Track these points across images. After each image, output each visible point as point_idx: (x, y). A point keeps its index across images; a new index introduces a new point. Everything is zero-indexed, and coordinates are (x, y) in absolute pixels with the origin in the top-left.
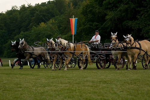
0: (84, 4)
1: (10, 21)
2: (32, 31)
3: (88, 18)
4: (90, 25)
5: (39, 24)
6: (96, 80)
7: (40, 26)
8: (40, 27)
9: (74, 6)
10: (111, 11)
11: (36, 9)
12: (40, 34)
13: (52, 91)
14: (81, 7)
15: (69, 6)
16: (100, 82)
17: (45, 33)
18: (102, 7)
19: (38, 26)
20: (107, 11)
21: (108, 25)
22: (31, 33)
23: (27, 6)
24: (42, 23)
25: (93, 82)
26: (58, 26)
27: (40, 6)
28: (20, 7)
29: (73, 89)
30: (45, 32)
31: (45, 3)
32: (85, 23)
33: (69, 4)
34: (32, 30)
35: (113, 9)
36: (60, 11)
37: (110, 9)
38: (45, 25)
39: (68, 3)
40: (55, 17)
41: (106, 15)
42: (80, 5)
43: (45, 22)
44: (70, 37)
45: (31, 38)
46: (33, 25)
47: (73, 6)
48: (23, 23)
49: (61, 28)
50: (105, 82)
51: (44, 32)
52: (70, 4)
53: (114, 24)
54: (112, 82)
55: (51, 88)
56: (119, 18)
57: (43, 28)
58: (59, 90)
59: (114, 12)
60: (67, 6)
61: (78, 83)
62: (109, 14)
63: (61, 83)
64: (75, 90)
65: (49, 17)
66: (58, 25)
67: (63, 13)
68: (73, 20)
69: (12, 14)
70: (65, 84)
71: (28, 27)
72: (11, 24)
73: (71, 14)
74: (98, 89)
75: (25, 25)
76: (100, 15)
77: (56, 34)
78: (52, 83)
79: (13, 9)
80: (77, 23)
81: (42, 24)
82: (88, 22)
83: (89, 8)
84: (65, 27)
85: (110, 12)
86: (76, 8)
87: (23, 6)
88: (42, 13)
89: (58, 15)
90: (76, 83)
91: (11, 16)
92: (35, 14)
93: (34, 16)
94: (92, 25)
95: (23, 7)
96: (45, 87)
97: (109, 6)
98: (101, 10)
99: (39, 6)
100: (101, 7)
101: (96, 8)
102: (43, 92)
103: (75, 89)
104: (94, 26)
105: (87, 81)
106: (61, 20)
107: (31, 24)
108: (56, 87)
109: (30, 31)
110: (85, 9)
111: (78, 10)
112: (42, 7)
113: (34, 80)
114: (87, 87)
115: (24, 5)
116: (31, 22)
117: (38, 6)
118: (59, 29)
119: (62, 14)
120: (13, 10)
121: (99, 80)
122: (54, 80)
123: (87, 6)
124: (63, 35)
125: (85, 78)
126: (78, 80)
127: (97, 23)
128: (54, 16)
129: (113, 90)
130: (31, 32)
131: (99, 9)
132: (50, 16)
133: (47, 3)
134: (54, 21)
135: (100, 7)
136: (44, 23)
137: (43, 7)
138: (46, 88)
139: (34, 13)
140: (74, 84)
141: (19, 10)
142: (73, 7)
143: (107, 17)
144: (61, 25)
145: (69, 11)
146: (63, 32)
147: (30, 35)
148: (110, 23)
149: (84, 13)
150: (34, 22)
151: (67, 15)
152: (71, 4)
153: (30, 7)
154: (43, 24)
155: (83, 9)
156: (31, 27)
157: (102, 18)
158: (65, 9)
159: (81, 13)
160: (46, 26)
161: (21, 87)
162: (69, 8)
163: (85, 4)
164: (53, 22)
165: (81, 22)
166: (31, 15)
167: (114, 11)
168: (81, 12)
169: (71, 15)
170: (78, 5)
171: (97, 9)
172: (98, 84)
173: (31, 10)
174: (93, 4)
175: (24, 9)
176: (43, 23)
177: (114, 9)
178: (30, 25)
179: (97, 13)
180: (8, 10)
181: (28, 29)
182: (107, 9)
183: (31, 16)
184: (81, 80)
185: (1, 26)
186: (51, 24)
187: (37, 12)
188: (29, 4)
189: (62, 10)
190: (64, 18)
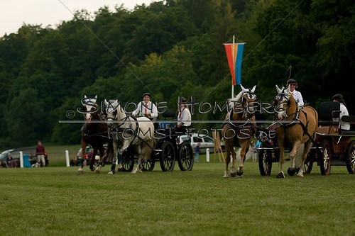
0: (262, 6)
1: (68, 49)
2: (127, 76)
3: (271, 42)
4: (277, 61)
5: (144, 59)
6: (290, 203)
7: (146, 63)
8: (148, 64)
9: (235, 12)
10: (333, 25)
11: (137, 18)
12: (146, 84)
13: (176, 231)
14: (255, 16)
15: (223, 12)
16: (300, 208)
17: (159, 81)
18: (308, 14)
19: (142, 62)
20: (321, 25)
21: (324, 61)
22: (123, 82)
23: (115, 11)
24: (152, 55)
25: (282, 209)
26: (193, 63)
27: (148, 11)
28: (95, 13)
29: (229, 225)
30: (160, 79)
31: (161, 3)
32: (264, 55)
33: (224, 5)
34: (125, 72)
35: (338, 19)
36: (198, 24)
37: (328, 19)
38: (159, 61)
39: (219, 4)
40: (185, 40)
41: (318, 35)
42: (250, 10)
43: (159, 53)
44: (225, 91)
45: (123, 93)
46: (129, 61)
47: (232, 12)
48: (103, 56)
49: (202, 68)
50: (314, 209)
51: (157, 79)
52: (226, 5)
53: (339, 60)
54: (333, 208)
55: (174, 223)
56: (352, 42)
57: (155, 69)
58: (195, 228)
59: (340, 27)
60: (219, 10)
61: (243, 212)
62: (328, 33)
63: (200, 211)
64: (236, 229)
65: (171, 40)
66: (195, 60)
67: (208, 29)
68: (234, 49)
69: (75, 32)
70: (209, 212)
71: (117, 66)
72: (71, 58)
73: (228, 32)
74: (294, 228)
75: (107, 61)
76: (303, 36)
77: (187, 84)
78: (176, 209)
79: (77, 18)
80: (244, 56)
81: (154, 59)
82: (271, 55)
83: (274, 18)
84: (212, 65)
85: (328, 27)
86: (241, 16)
87: (103, 10)
88: (152, 29)
89: (193, 35)
90: (239, 212)
91: (72, 36)
92: (135, 31)
93: (131, 38)
94: (282, 61)
95: (104, 14)
96: (156, 220)
97: (327, 13)
98: (307, 21)
99: (144, 12)
100: (306, 16)
101: (293, 17)
102: (151, 232)
103: (233, 227)
104: (286, 62)
105: (267, 205)
106: (201, 47)
107: (124, 57)
108: (185, 221)
109: (121, 76)
110: (264, 19)
111: (245, 22)
112: (153, 14)
113: (129, 203)
114: (265, 223)
115: (106, 8)
116: (124, 51)
117: (142, 9)
118: (195, 72)
119: (205, 33)
120: (78, 20)
121: (298, 205)
122: (179, 202)
123: (269, 12)
124: (207, 87)
125: (261, 197)
126: (244, 204)
127: (294, 57)
128: (183, 38)
129: (333, 230)
130: (123, 79)
131: (300, 19)
132: (172, 36)
133: (165, 3)
134: (183, 50)
135: (304, 14)
136: (158, 56)
137: (155, 15)
138: (160, 222)
139: (133, 30)
140: (233, 214)
141: (93, 20)
142: (232, 15)
143: (323, 41)
144: (203, 61)
145: (221, 24)
146: (207, 80)
147: (122, 85)
148: (328, 56)
149: (262, 29)
150: (133, 52)
151: (217, 33)
152: (229, 6)
153: (121, 12)
154: (156, 57)
155: (258, 19)
156: (125, 66)
157: (308, 44)
158: (214, 19)
159: (255, 30)
160: (164, 62)
161: (94, 221)
162: (223, 16)
163: (264, 5)
164: (180, 52)
165: (254, 54)
166: (123, 35)
167: (339, 24)
168: (255, 26)
169: (228, 35)
170: (246, 10)
171: (294, 20)
172: (294, 215)
173: (124, 20)
174: (286, 7)
175: (105, 19)
176: (154, 56)
177: (339, 21)
178: (122, 60)
179: (295, 30)
180: (64, 22)
181: (117, 70)
182: (321, 19)
183: (125, 38)
184: (250, 204)
185: (45, 62)
186: (177, 57)
187: (138, 27)
188: (119, 6)
189: (205, 22)
190: (208, 43)
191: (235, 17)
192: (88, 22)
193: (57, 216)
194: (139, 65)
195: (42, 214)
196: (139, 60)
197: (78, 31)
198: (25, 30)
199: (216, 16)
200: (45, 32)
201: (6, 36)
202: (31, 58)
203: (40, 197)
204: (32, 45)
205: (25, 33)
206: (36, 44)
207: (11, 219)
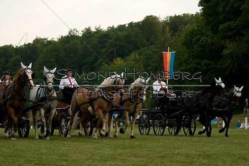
0: (189, 29)
1: (64, 54)
2: (102, 72)
3: (193, 52)
4: (196, 64)
5: (112, 61)
7: (114, 63)
8: (115, 65)
9: (171, 32)
10: (232, 41)
11: (109, 35)
15: (164, 32)
18: (217, 34)
19: (111, 63)
20: (225, 41)
21: (226, 64)
23: (95, 30)
24: (117, 59)
26: (144, 65)
27: (116, 31)
28: (82, 31)
31: (125, 25)
32: (189, 60)
33: (164, 28)
35: (236, 38)
36: (148, 40)
37: (229, 37)
38: (122, 63)
39: (161, 27)
40: (139, 49)
41: (223, 47)
43: (122, 57)
46: (103, 62)
47: (169, 32)
48: (87, 59)
52: (166, 28)
53: (236, 64)
55: (116, 163)
56: (245, 53)
57: (120, 68)
59: (237, 43)
60: (161, 31)
61: (162, 157)
62: (229, 46)
63: (135, 156)
65: (130, 49)
66: (145, 62)
67: (154, 43)
68: (169, 55)
69: (69, 43)
70: (140, 157)
72: (66, 59)
75: (89, 62)
76: (213, 48)
79: (70, 34)
81: (118, 61)
82: (193, 60)
83: (195, 36)
84: (155, 66)
85: (230, 42)
86: (175, 35)
87: (87, 29)
88: (118, 42)
89: (144, 47)
90: (160, 157)
91: (67, 45)
92: (107, 43)
93: (104, 47)
94: (200, 64)
95: (88, 31)
96: (106, 161)
97: (229, 34)
98: (216, 39)
99: (113, 31)
100: (215, 35)
101: (208, 36)
104: (202, 65)
105: (178, 154)
106: (149, 54)
108: (123, 162)
110: (189, 37)
111: (177, 39)
112: (119, 32)
113: (91, 150)
114: (175, 164)
115: (89, 28)
116: (100, 56)
117: (112, 29)
119: (152, 45)
120: (71, 35)
123: (192, 33)
127: (208, 62)
128: (138, 48)
131: (212, 37)
132: (131, 47)
133: (127, 26)
134: (137, 56)
135: (215, 34)
136: (122, 60)
141: (80, 35)
142: (169, 34)
143: (226, 52)
144: (150, 63)
145: (162, 40)
148: (229, 62)
149: (188, 44)
151: (160, 46)
152: (168, 29)
153: (99, 31)
155: (185, 37)
156: (100, 65)
157: (216, 53)
158: (158, 36)
160: (125, 64)
162: (164, 35)
164: (136, 57)
165: (182, 59)
166: (100, 45)
167: (237, 42)
168: (183, 41)
170: (178, 31)
171: (208, 38)
173: (100, 36)
174: (203, 30)
175: (89, 35)
176: (119, 59)
177: (237, 39)
178: (99, 61)
179: (209, 44)
180: (62, 36)
181: (95, 68)
182: (225, 38)
183: (100, 47)
185: (49, 62)
186: (133, 60)
187: (109, 41)
188: (97, 27)
189: (152, 39)
190: (154, 52)
191: (171, 36)
192: (77, 37)
193: (44, 158)
194: (109, 65)
195: (35, 155)
196: (109, 62)
197: (71, 43)
198: (37, 41)
199: (159, 34)
200: (50, 42)
201: (25, 45)
202: (40, 59)
203: (36, 146)
204: (42, 51)
205: (37, 43)
206: (44, 50)
207: (14, 158)
